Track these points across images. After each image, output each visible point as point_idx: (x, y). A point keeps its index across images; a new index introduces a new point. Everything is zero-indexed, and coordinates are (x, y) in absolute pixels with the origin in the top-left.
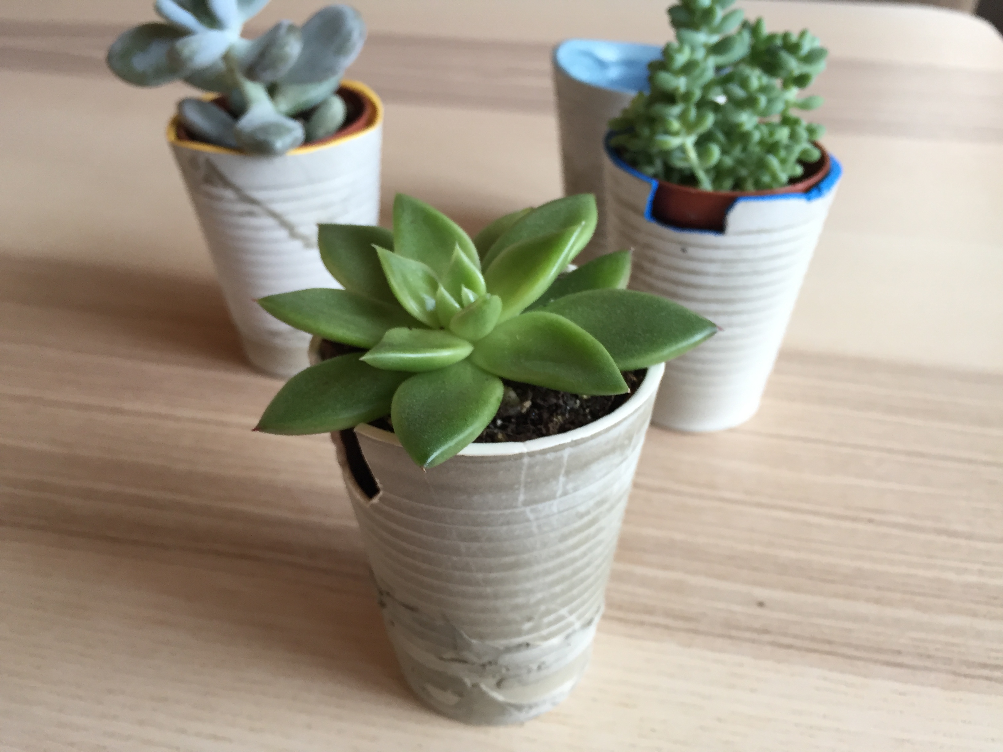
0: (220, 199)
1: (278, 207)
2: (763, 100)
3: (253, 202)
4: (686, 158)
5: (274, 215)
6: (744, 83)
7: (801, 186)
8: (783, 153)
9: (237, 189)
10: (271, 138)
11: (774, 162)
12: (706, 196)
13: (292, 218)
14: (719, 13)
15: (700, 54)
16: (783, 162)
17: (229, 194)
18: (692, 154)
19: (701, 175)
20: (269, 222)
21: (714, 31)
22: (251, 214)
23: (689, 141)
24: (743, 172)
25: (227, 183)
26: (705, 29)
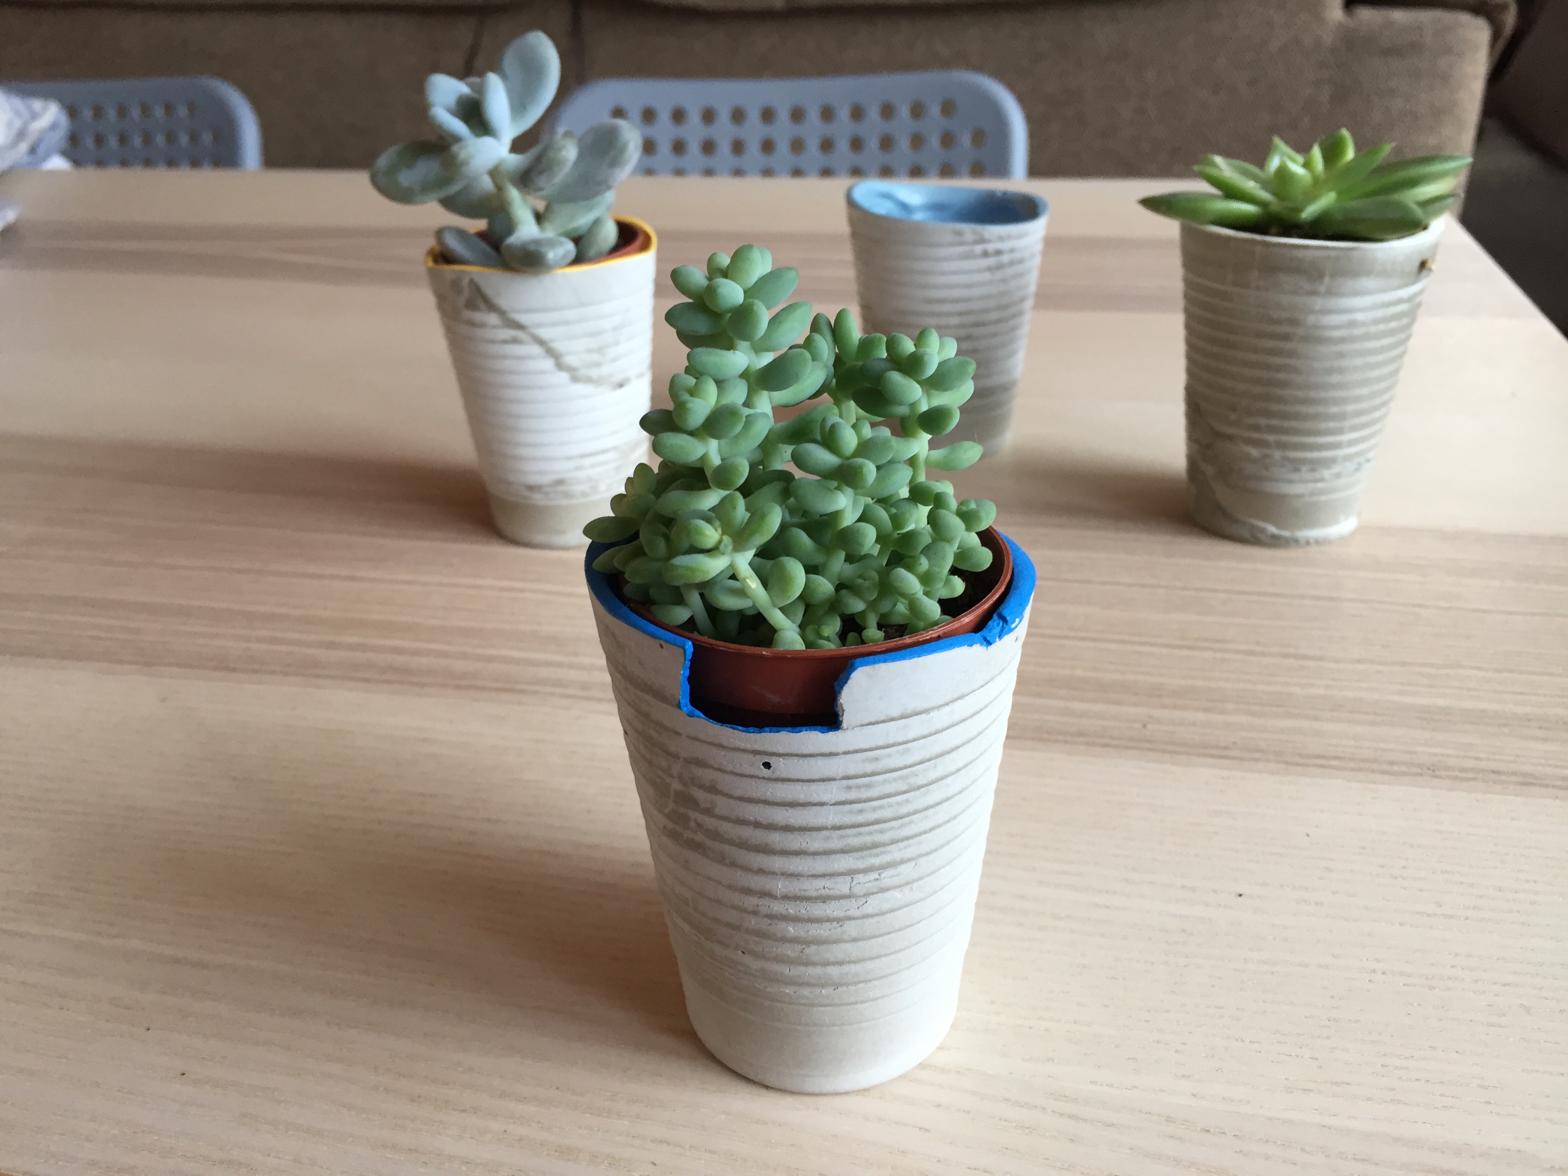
0: (482, 325)
1: (544, 333)
2: (870, 470)
3: (520, 327)
4: (742, 592)
5: (540, 342)
6: (829, 441)
7: (968, 619)
8: (924, 564)
9: (501, 313)
10: (543, 249)
11: (910, 581)
12: (791, 659)
13: (558, 346)
14: (764, 316)
15: (737, 394)
16: (926, 579)
17: (492, 319)
18: (754, 584)
19: (777, 618)
20: (535, 349)
21: (758, 349)
22: (515, 341)
23: (743, 561)
24: (857, 605)
25: (491, 307)
26: (744, 345)
